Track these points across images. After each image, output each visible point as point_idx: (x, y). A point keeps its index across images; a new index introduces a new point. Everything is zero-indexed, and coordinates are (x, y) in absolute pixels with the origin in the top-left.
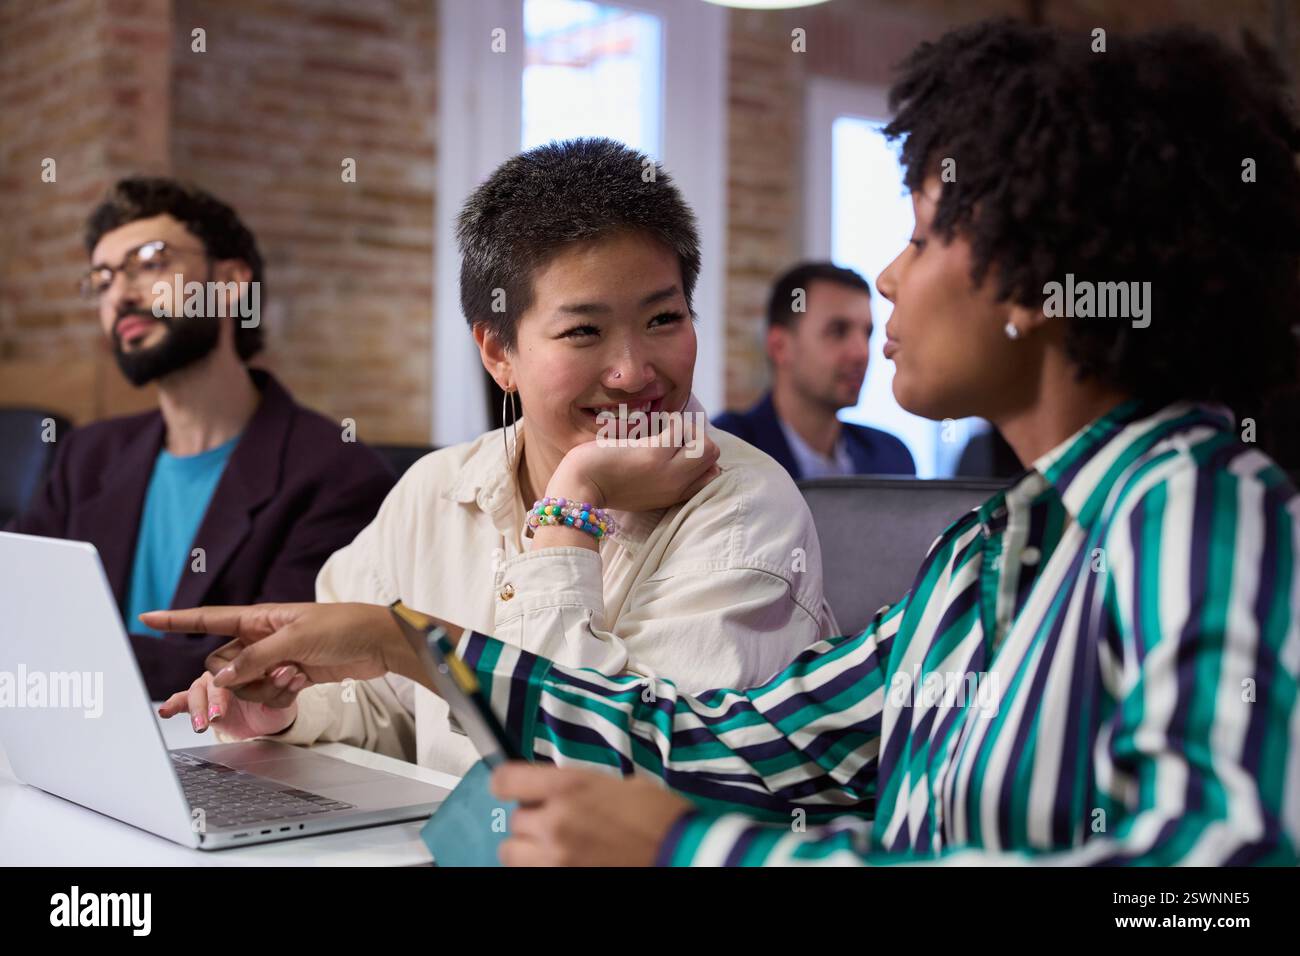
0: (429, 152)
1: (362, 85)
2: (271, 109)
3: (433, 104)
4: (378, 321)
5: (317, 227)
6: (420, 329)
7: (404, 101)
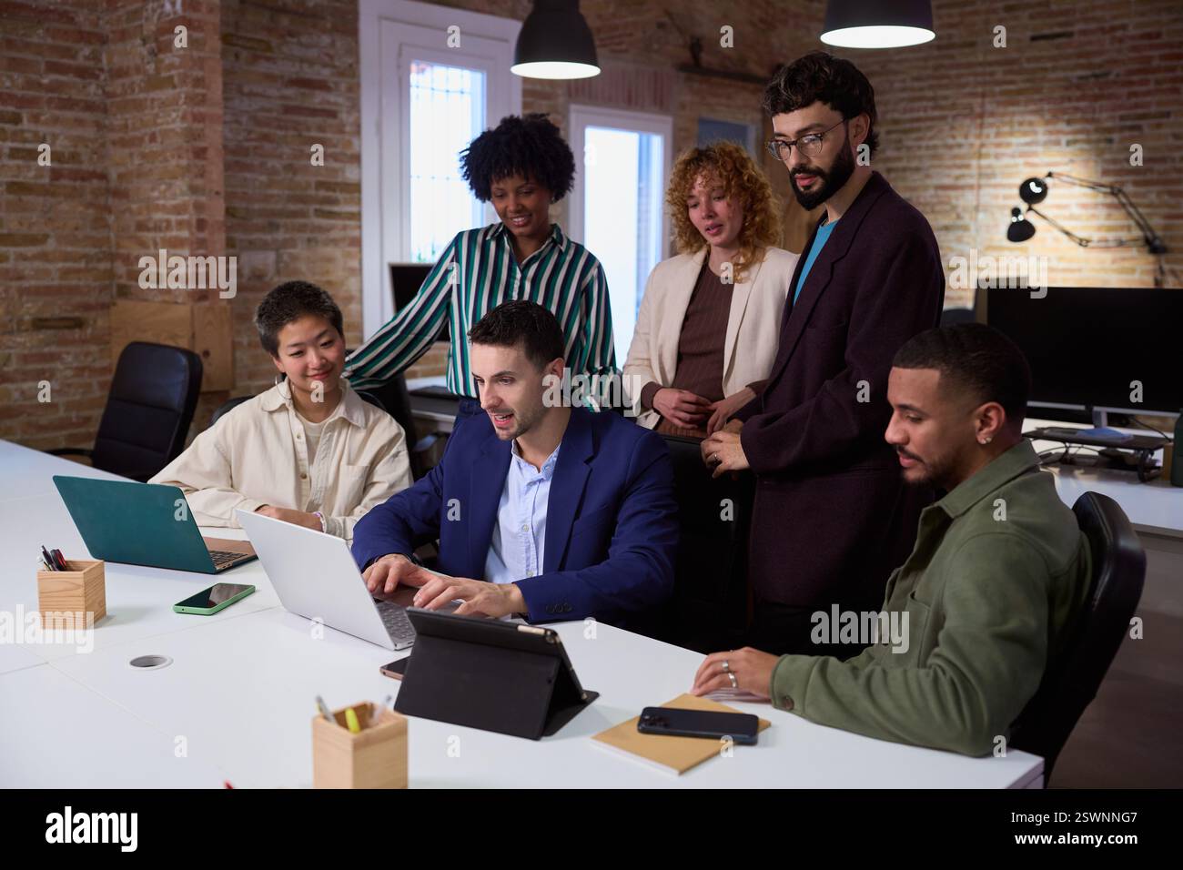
0: (357, 159)
1: (318, 120)
2: (265, 137)
3: (358, 131)
4: (330, 260)
5: (292, 207)
6: (354, 264)
7: (340, 130)
